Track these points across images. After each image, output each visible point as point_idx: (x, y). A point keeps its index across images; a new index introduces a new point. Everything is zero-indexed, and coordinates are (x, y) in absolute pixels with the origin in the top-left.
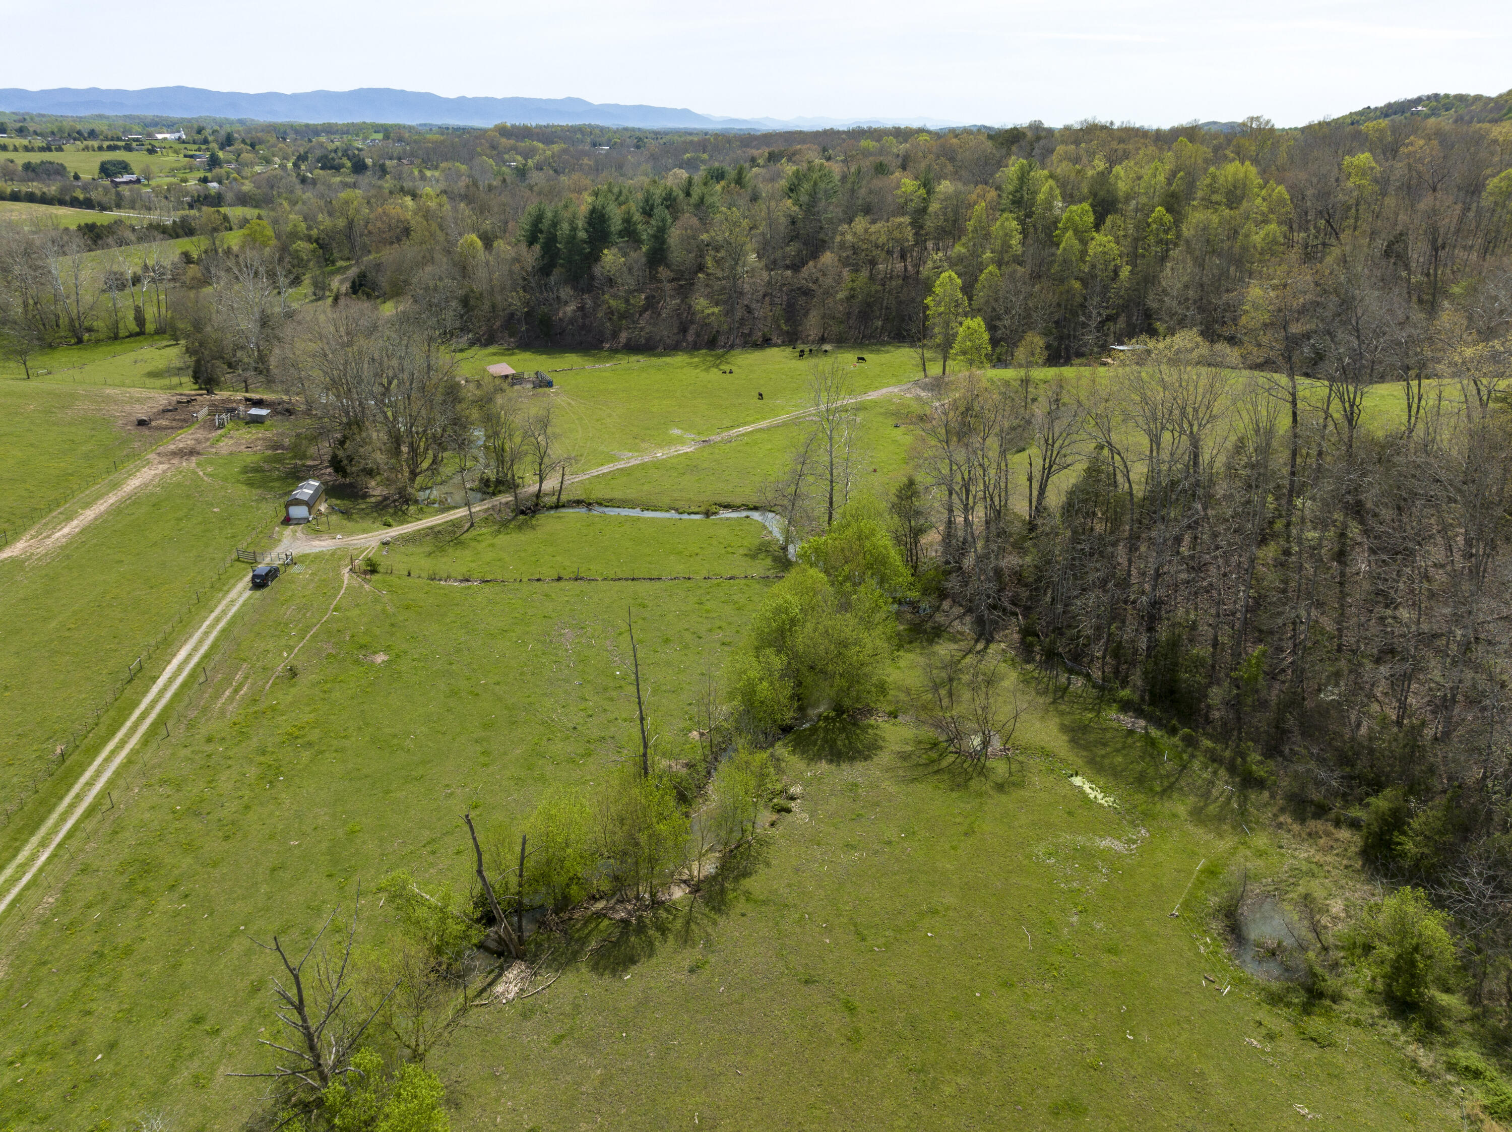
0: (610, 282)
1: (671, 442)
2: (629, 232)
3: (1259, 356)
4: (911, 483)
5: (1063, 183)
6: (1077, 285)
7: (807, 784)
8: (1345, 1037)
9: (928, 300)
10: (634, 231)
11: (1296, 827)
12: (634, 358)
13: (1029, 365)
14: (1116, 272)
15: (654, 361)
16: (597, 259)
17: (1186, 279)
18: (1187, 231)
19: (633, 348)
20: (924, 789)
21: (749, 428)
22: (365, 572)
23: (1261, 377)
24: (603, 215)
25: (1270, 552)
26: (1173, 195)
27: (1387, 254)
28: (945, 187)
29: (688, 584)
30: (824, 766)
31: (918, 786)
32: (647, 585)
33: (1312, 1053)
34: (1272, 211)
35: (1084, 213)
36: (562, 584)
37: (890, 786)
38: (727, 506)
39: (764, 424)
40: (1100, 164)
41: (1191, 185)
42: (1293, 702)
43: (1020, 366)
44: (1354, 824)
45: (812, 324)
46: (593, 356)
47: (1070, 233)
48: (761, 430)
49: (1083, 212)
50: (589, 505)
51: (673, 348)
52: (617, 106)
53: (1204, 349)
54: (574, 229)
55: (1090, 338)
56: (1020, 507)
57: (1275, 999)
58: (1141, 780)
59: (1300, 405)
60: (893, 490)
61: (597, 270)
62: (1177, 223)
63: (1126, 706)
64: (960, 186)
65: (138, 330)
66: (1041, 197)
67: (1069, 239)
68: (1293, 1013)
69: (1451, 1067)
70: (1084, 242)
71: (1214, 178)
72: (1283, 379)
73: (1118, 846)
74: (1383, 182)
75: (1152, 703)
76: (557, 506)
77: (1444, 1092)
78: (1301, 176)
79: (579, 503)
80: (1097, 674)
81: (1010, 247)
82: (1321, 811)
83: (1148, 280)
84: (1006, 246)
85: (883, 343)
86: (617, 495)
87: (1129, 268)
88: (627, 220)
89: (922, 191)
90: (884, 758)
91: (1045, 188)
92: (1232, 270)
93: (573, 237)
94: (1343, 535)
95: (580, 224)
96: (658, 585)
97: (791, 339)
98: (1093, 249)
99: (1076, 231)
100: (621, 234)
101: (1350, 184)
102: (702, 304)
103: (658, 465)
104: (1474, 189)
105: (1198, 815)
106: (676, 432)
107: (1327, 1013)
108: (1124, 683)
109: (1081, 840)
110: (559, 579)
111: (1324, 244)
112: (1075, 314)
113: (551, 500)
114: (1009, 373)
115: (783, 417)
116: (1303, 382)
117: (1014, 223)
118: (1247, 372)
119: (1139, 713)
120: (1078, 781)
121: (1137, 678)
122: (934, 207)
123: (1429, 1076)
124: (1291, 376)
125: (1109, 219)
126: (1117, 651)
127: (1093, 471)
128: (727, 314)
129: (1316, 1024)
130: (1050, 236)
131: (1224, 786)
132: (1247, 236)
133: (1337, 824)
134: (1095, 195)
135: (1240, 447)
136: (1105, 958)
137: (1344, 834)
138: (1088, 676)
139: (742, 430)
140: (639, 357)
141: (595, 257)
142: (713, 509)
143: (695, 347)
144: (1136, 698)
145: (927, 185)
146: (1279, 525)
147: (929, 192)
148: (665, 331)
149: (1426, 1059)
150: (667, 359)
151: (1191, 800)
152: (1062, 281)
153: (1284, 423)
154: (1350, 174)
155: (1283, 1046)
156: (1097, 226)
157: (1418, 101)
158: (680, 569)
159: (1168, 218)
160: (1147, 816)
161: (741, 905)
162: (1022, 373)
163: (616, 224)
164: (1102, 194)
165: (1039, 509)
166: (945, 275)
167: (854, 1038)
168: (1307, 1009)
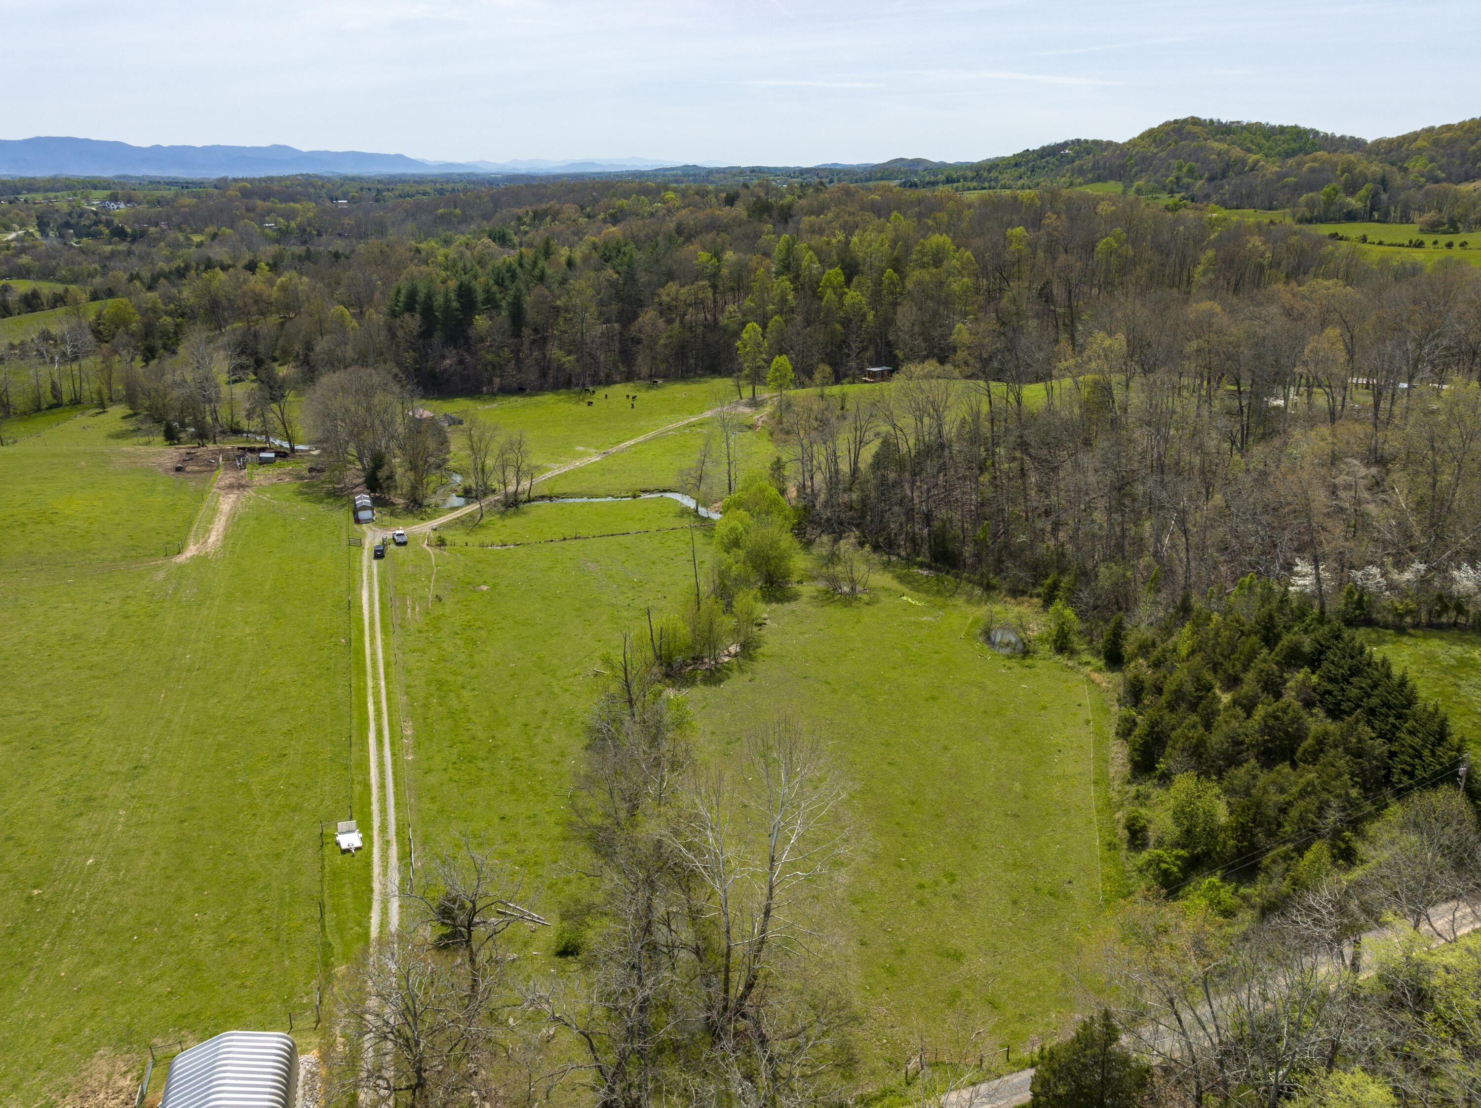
0: (482, 340)
1: (581, 455)
2: (491, 302)
3: (968, 371)
4: (779, 460)
5: (818, 252)
6: (838, 326)
7: (769, 613)
8: (1040, 664)
9: (738, 343)
10: (494, 299)
11: (1013, 601)
12: (513, 399)
13: (823, 385)
14: (864, 316)
15: (528, 400)
16: (470, 324)
17: (913, 318)
18: (909, 285)
19: (507, 391)
20: (830, 609)
21: (632, 442)
22: (437, 545)
23: (971, 383)
24: (470, 289)
25: (985, 478)
26: (897, 259)
27: (1040, 295)
28: (729, 256)
29: (648, 534)
30: (774, 605)
31: (826, 608)
32: (622, 537)
33: (1028, 670)
34: (964, 268)
35: (837, 275)
36: (567, 542)
37: (810, 609)
38: (645, 491)
39: (641, 438)
40: (841, 237)
41: (908, 250)
42: (1006, 546)
43: (817, 386)
44: (1038, 596)
45: (643, 365)
46: (479, 398)
47: (829, 290)
48: (641, 443)
49: (835, 274)
50: (550, 498)
51: (540, 389)
52: (326, 153)
53: (940, 369)
54: (447, 300)
55: (853, 364)
56: (845, 467)
57: (1009, 658)
58: (939, 592)
59: (992, 396)
60: (768, 465)
61: (471, 332)
62: (903, 278)
63: (921, 565)
64: (741, 255)
65: (55, 402)
66: (804, 264)
67: (829, 295)
68: (1018, 660)
69: (1080, 664)
70: (842, 295)
71: (923, 245)
72: (982, 383)
73: (930, 619)
74: (1033, 245)
75: (936, 561)
76: (529, 500)
77: (1078, 672)
78: (978, 242)
79: (543, 497)
80: (903, 553)
81: (787, 300)
82: (1023, 593)
83: (887, 322)
84: (784, 300)
85: (702, 376)
86: (567, 490)
87: (873, 312)
88: (487, 291)
89: (715, 260)
90: (804, 599)
91: (807, 257)
92: (941, 309)
93: (447, 308)
94: (1022, 464)
95: (452, 296)
96: (629, 537)
97: (629, 377)
98: (847, 300)
99: (834, 288)
100: (484, 303)
101: (1012, 248)
102: (555, 353)
103: (582, 470)
104: (1090, 248)
105: (968, 601)
106: (580, 448)
107: (1032, 657)
108: (918, 555)
109: (912, 619)
110: (565, 539)
111: (1000, 289)
112: (840, 348)
113: (524, 497)
114: (811, 391)
115: (651, 434)
116: (993, 384)
117: (788, 283)
118: (963, 381)
119: (930, 567)
120: (905, 598)
121: (925, 550)
122: (725, 271)
123: (1071, 668)
124: (986, 381)
125: (855, 279)
126: (913, 540)
127: (885, 443)
128: (578, 360)
129: (1028, 661)
130: (815, 292)
131: (978, 591)
132: (949, 286)
133: (1031, 596)
134: (843, 261)
135: (964, 422)
136: (935, 656)
137: (1035, 600)
138: (898, 555)
139: (628, 443)
140: (515, 398)
141: (467, 321)
142: (638, 493)
143: (555, 388)
144: (927, 560)
145: (717, 255)
146: (989, 463)
147: (719, 261)
148: (533, 376)
149: (1070, 663)
150: (538, 398)
151: (964, 597)
152: (826, 324)
153: (985, 408)
154: (1011, 241)
155: (1015, 670)
156: (848, 282)
157: (1065, 145)
158: (638, 527)
159: (895, 276)
160: (941, 608)
161: (761, 658)
162: (819, 390)
163: (480, 296)
164: (848, 260)
165: (855, 471)
166: (749, 325)
167: (834, 691)
168: (1023, 658)
